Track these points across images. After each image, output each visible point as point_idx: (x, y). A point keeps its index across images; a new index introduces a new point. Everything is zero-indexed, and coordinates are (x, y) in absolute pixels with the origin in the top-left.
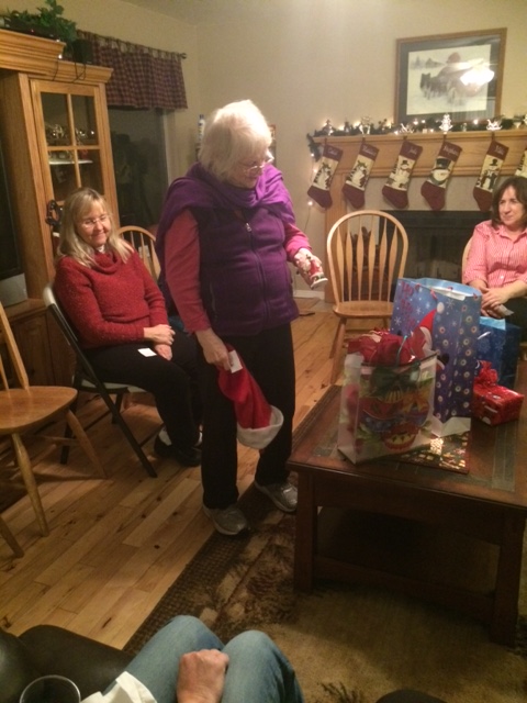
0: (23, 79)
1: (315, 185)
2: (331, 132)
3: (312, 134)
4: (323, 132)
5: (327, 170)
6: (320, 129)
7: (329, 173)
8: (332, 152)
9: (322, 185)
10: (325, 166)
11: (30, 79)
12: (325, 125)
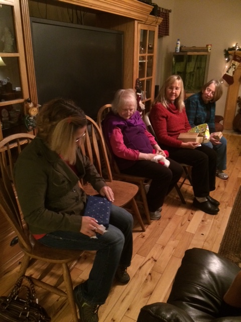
0: (136, 22)
1: (227, 73)
2: (237, 48)
3: (227, 49)
4: (233, 49)
5: (234, 67)
6: (231, 47)
7: (235, 68)
8: (238, 59)
9: (230, 74)
10: (233, 65)
11: (138, 23)
12: (234, 45)
